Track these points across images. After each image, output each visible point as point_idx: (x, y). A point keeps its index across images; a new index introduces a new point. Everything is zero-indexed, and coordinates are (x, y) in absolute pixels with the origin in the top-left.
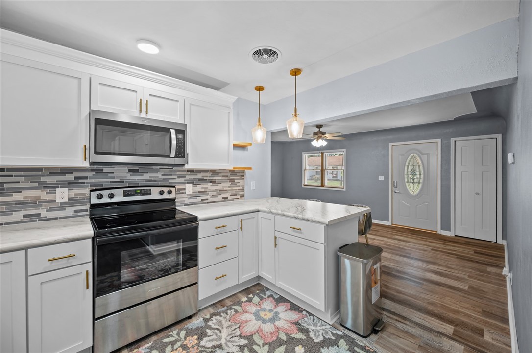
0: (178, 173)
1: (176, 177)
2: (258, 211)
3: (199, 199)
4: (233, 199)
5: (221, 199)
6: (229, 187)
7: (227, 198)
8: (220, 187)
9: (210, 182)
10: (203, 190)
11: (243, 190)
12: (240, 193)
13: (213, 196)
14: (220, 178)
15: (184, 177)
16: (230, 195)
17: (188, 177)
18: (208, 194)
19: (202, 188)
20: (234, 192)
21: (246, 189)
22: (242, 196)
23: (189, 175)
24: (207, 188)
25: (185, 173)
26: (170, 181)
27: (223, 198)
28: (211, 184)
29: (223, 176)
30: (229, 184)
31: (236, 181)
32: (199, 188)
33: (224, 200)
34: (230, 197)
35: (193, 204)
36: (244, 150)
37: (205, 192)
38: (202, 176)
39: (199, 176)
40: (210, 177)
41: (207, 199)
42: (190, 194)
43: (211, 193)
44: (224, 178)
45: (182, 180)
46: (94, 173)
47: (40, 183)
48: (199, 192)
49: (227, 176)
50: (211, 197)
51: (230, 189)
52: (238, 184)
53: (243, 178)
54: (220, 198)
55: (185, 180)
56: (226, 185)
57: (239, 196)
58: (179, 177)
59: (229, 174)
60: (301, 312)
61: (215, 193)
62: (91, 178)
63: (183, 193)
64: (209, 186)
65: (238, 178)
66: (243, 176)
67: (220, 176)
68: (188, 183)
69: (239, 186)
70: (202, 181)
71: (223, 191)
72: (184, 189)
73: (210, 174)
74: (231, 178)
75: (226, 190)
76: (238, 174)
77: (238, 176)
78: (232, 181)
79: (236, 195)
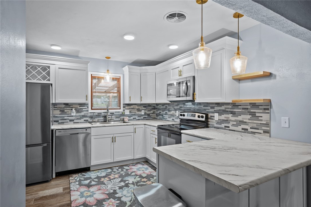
0: (211, 105)
3: (223, 125)
4: (254, 133)
5: (241, 130)
6: (249, 119)
7: (247, 130)
8: (240, 118)
9: (231, 113)
10: (226, 119)
11: (268, 125)
12: (263, 128)
13: (233, 125)
14: (240, 110)
15: (214, 108)
16: (251, 128)
18: (229, 123)
19: (225, 117)
20: (255, 126)
21: (273, 124)
22: (265, 132)
23: (217, 107)
24: (229, 118)
25: (214, 105)
26: (207, 110)
27: (243, 129)
28: (232, 115)
29: (243, 109)
30: (249, 117)
31: (257, 115)
32: (223, 117)
33: (243, 131)
34: (250, 130)
35: (219, 128)
36: (270, 79)
37: (227, 121)
38: (225, 108)
39: (223, 108)
40: (231, 109)
41: (229, 127)
42: (217, 121)
43: (231, 123)
44: (244, 111)
45: (212, 110)
46: (183, 105)
47: (174, 109)
48: (223, 120)
49: (248, 109)
50: (232, 126)
51: (250, 121)
52: (260, 118)
53: (267, 111)
54: (239, 128)
55: (214, 111)
56: (246, 118)
57: (262, 132)
58: (211, 108)
59: (249, 107)
61: (235, 123)
63: (213, 119)
64: (230, 116)
65: (261, 111)
66: (268, 109)
67: (240, 109)
68: (216, 112)
69: (262, 120)
70: (225, 112)
71: (242, 122)
72: (214, 117)
73: (230, 107)
74: (252, 111)
75: (246, 122)
76: (260, 107)
77: (261, 109)
78: (253, 114)
79: (258, 129)
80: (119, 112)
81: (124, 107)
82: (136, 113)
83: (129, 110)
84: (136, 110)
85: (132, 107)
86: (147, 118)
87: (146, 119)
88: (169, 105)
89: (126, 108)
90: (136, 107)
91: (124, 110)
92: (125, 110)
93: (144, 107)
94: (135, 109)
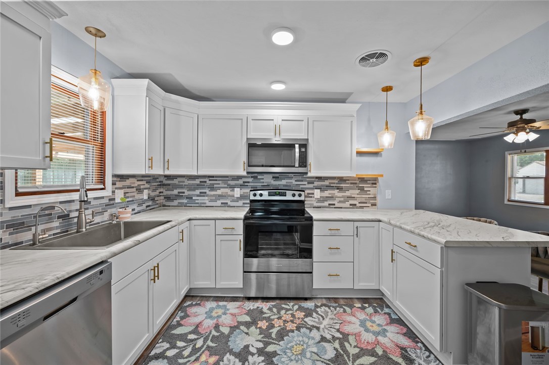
0: (308, 179)
1: (306, 183)
2: (380, 221)
3: (326, 204)
4: (362, 207)
5: (349, 206)
6: (358, 194)
7: (355, 205)
8: (348, 194)
9: (337, 189)
10: (330, 196)
11: (375, 198)
12: (371, 201)
13: (340, 202)
14: (348, 185)
15: (313, 183)
16: (359, 203)
17: (316, 184)
18: (335, 199)
19: (329, 194)
20: (364, 200)
21: (379, 198)
22: (374, 205)
23: (317, 181)
24: (335, 194)
25: (313, 180)
26: (301, 186)
27: (351, 205)
28: (338, 190)
29: (351, 184)
30: (358, 191)
31: (366, 189)
32: (327, 193)
33: (351, 206)
34: (358, 205)
35: (321, 208)
36: (377, 156)
37: (332, 198)
38: (330, 183)
39: (327, 183)
40: (337, 184)
41: (334, 205)
42: (318, 199)
43: (338, 200)
44: (352, 185)
45: (311, 186)
46: (253, 179)
47: (228, 185)
48: (326, 197)
49: (356, 183)
50: (338, 203)
51: (359, 196)
52: (368, 192)
53: (374, 186)
54: (347, 204)
55: (314, 186)
56: (354, 192)
57: (370, 205)
58: (308, 183)
59: (358, 182)
60: (417, 342)
61: (342, 199)
62: (251, 182)
63: (312, 197)
64: (336, 192)
65: (369, 186)
66: (375, 184)
67: (348, 183)
68: (316, 188)
69: (370, 194)
70: (329, 187)
71: (350, 198)
72: (313, 194)
73: (337, 182)
74: (360, 185)
75: (354, 197)
76: (368, 182)
77: (369, 184)
78: (362, 189)
79: (366, 203)
80: (103, 198)
81: (114, 184)
82: (134, 196)
83: (122, 191)
84: (134, 190)
85: (128, 182)
86: (152, 206)
87: (150, 209)
88: (211, 179)
89: (119, 184)
90: (134, 183)
91: (113, 192)
92: (116, 191)
93: (147, 183)
94: (133, 187)
